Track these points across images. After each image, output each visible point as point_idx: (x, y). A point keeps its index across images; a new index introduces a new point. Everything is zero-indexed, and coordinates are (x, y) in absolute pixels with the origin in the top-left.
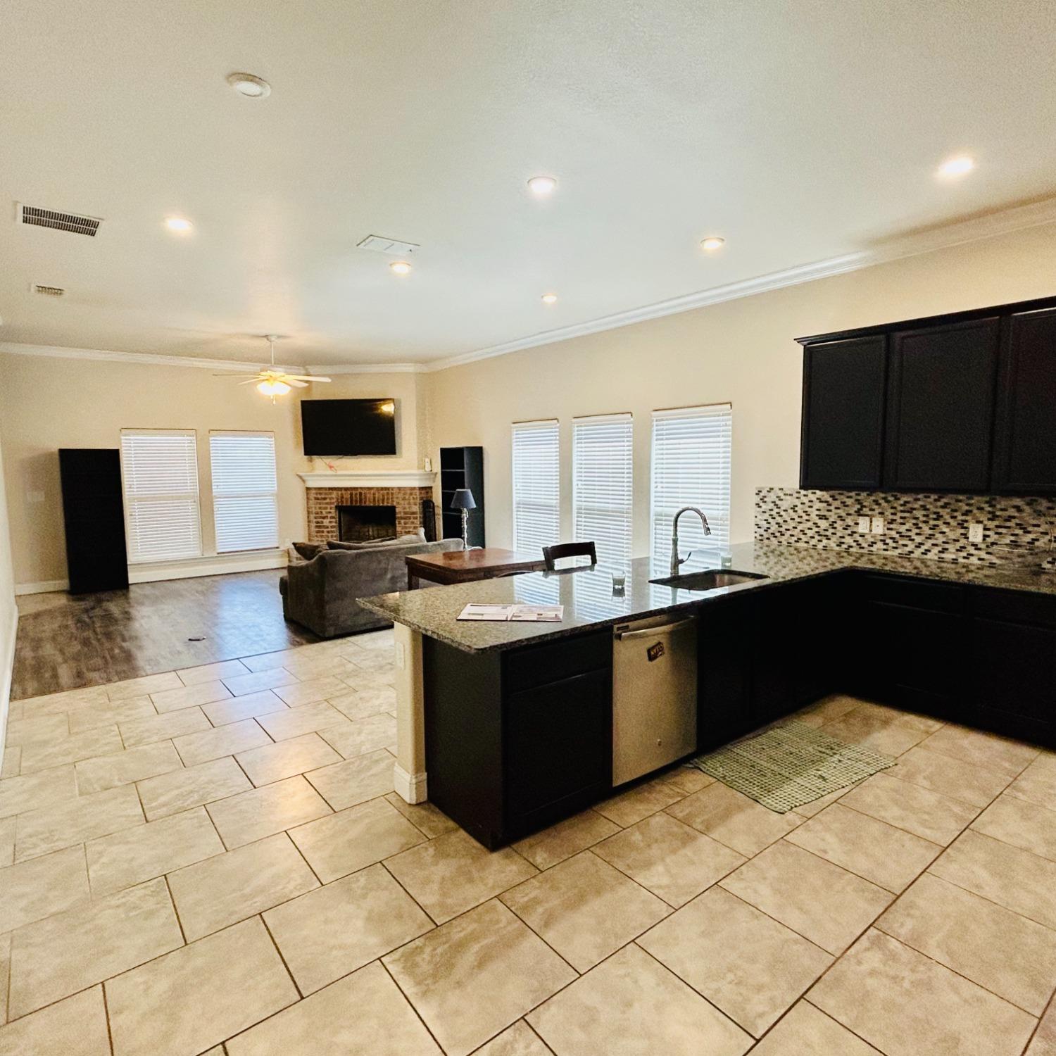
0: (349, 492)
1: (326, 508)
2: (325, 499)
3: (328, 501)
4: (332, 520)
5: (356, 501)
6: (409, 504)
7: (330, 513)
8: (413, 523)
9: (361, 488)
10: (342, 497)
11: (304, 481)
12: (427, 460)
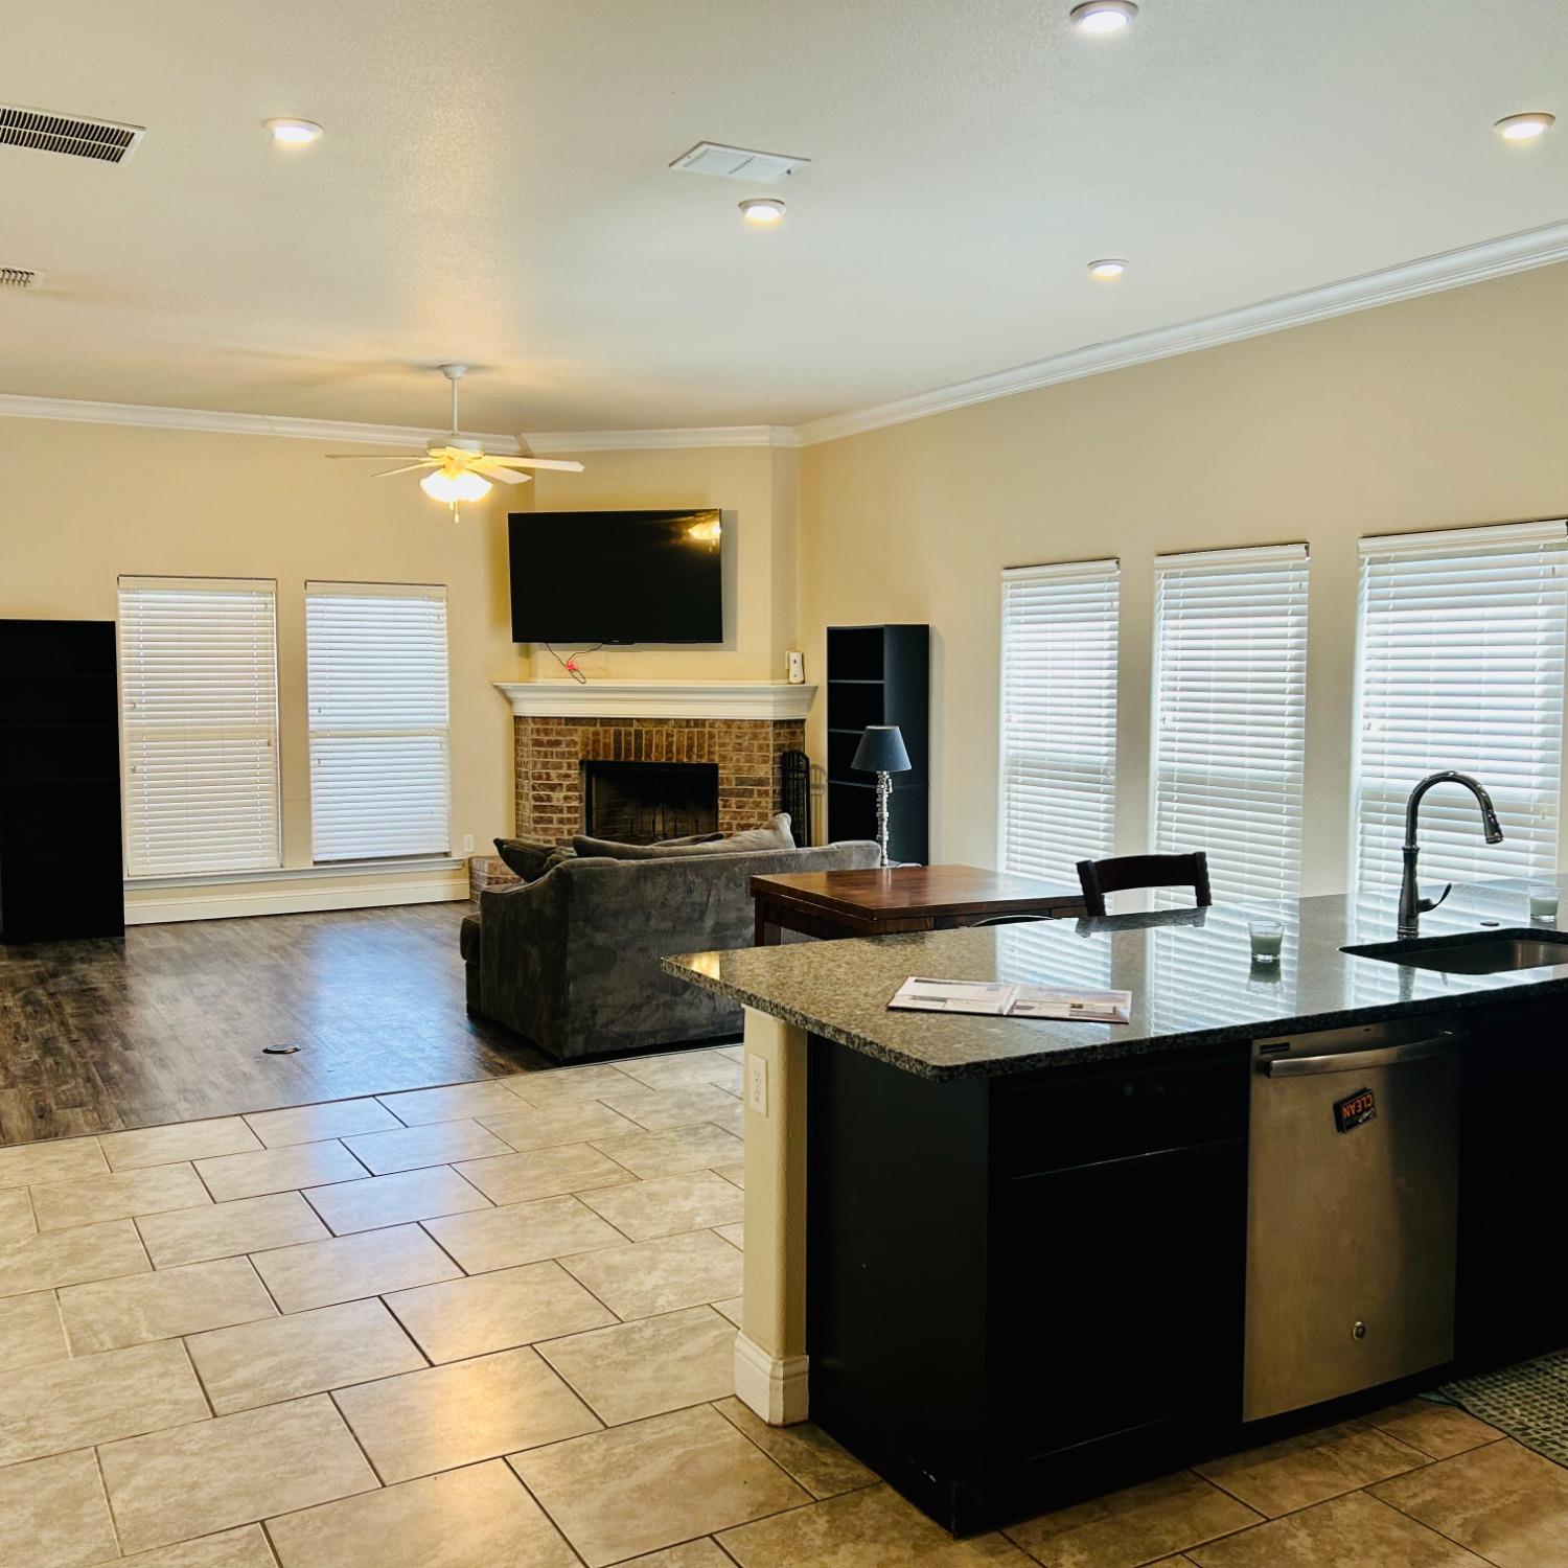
0: (612, 729)
1: (558, 766)
2: (557, 743)
3: (563, 748)
4: (570, 794)
5: (628, 750)
6: (749, 759)
7: (567, 776)
8: (757, 805)
9: (639, 720)
10: (596, 742)
11: (510, 702)
12: (794, 656)
